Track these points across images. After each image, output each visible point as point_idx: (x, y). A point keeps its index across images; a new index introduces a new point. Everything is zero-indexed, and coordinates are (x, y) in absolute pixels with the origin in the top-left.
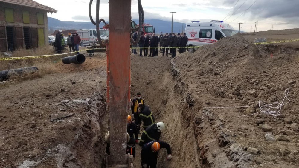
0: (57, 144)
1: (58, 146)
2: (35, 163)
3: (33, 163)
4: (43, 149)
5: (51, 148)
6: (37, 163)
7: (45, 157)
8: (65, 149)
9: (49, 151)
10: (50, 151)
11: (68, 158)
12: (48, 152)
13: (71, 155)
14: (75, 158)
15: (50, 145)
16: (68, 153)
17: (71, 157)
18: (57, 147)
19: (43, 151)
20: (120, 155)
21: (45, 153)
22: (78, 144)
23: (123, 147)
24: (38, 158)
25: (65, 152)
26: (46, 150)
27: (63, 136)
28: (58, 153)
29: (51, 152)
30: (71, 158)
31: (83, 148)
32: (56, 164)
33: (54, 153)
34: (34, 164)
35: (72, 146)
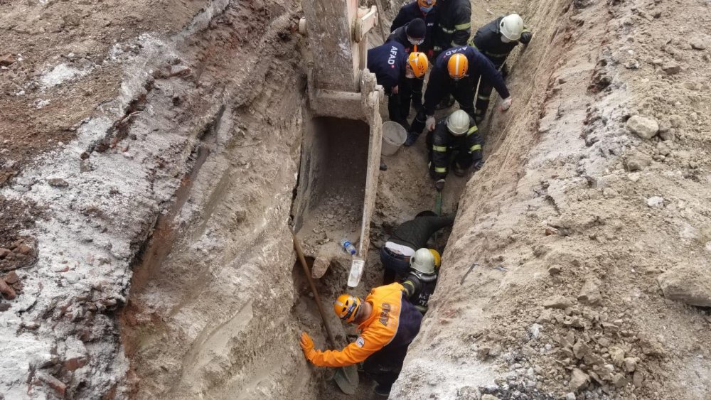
0: (139, 32)
1: (140, 38)
2: (78, 72)
3: (72, 74)
4: (104, 41)
5: (124, 40)
6: (83, 73)
7: (105, 61)
8: (159, 46)
9: (116, 48)
10: (118, 48)
11: (169, 68)
12: (115, 50)
13: (177, 62)
14: (188, 71)
15: (121, 34)
16: (167, 55)
17: (176, 66)
18: (139, 40)
19: (104, 46)
20: (339, 71)
21: (105, 51)
22: (213, 35)
23: (342, 52)
24: (85, 63)
25: (161, 53)
26: (110, 45)
27: (161, 11)
28: (137, 53)
29: (121, 51)
30: (176, 69)
31: (228, 45)
32: (121, 82)
33: (127, 55)
34: (76, 75)
35: (186, 39)
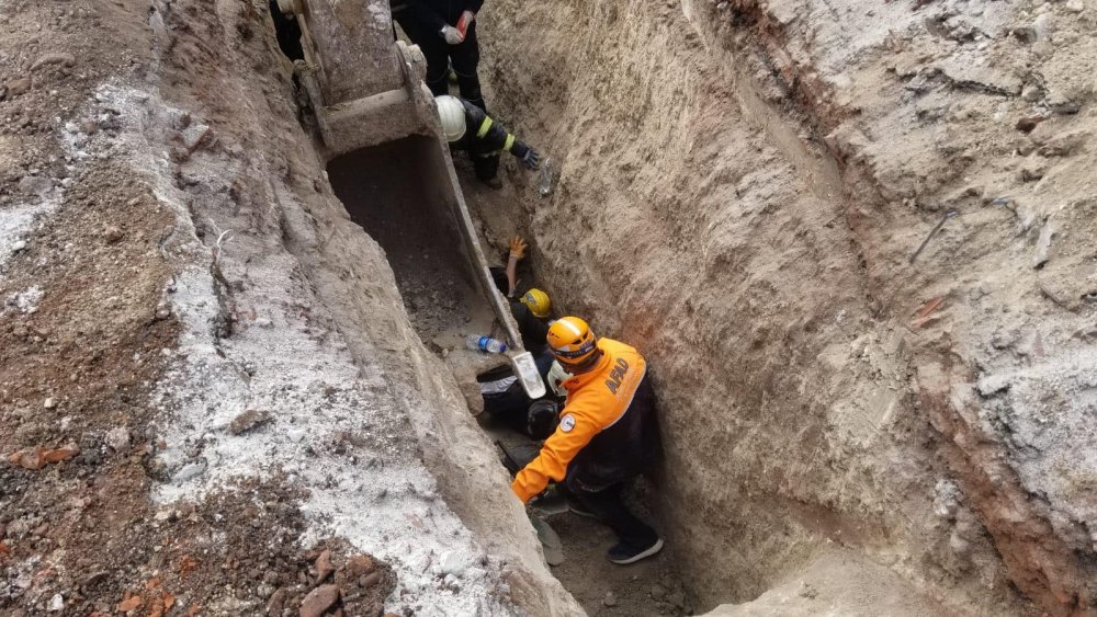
0: (86, 87)
1: (99, 96)
2: (37, 209)
3: (29, 218)
4: (32, 128)
5: (72, 114)
6: (49, 206)
7: (71, 168)
8: (144, 101)
9: (70, 134)
10: (74, 133)
11: (178, 139)
12: (71, 139)
13: (186, 122)
14: (209, 133)
15: (56, 101)
16: (162, 115)
17: (188, 131)
18: (98, 101)
19: (42, 139)
21: (53, 145)
22: (180, 55)
23: (374, 20)
24: (36, 185)
25: (150, 113)
26: (54, 132)
27: (97, 32)
28: (117, 129)
29: (82, 137)
30: (193, 135)
31: (206, 67)
32: (150, 191)
33: (102, 137)
34: (37, 217)
35: (161, 75)
